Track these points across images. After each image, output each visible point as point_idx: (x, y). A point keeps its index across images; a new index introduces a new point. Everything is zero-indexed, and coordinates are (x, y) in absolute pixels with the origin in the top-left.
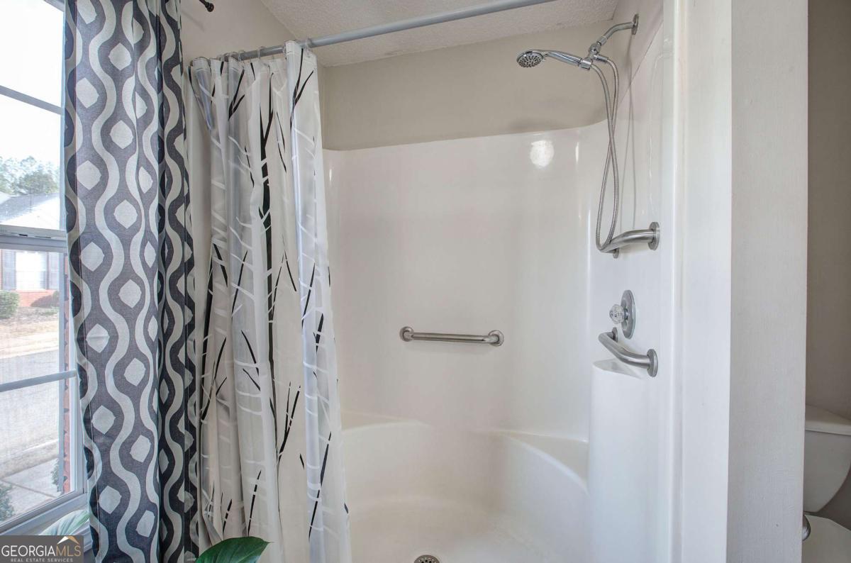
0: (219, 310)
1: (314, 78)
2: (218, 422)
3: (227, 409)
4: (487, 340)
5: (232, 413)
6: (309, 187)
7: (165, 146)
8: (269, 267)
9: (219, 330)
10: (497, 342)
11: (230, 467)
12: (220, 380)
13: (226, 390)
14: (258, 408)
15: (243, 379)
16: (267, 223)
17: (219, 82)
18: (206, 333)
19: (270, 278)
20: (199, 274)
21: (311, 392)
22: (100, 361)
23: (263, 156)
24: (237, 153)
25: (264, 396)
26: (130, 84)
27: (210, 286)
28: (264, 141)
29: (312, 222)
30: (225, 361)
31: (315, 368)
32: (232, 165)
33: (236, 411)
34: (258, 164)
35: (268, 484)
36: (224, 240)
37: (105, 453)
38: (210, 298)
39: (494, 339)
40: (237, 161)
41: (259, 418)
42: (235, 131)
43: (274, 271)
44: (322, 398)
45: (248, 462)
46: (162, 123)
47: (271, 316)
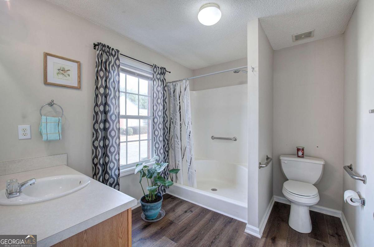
0: (172, 130)
1: (188, 85)
2: (171, 151)
3: (173, 149)
4: (233, 139)
5: (174, 150)
6: (188, 106)
7: (164, 100)
8: (181, 121)
9: (172, 133)
10: (235, 140)
11: (174, 161)
12: (172, 143)
13: (173, 145)
14: (179, 149)
15: (176, 143)
16: (180, 113)
17: (172, 87)
18: (169, 134)
19: (181, 123)
20: (168, 122)
21: (188, 145)
22: (157, 136)
23: (179, 100)
24: (175, 100)
25: (180, 146)
26: (160, 92)
27: (170, 125)
28: (179, 97)
29: (188, 113)
30: (173, 140)
31: (189, 141)
32: (174, 102)
33: (175, 149)
34: (178, 102)
35: (180, 164)
36: (172, 116)
37: (157, 151)
38: (170, 127)
39: (235, 139)
40: (175, 101)
41: (179, 150)
42: (174, 96)
43: (181, 122)
44: (190, 148)
45: (177, 159)
46: (164, 97)
47: (181, 131)
